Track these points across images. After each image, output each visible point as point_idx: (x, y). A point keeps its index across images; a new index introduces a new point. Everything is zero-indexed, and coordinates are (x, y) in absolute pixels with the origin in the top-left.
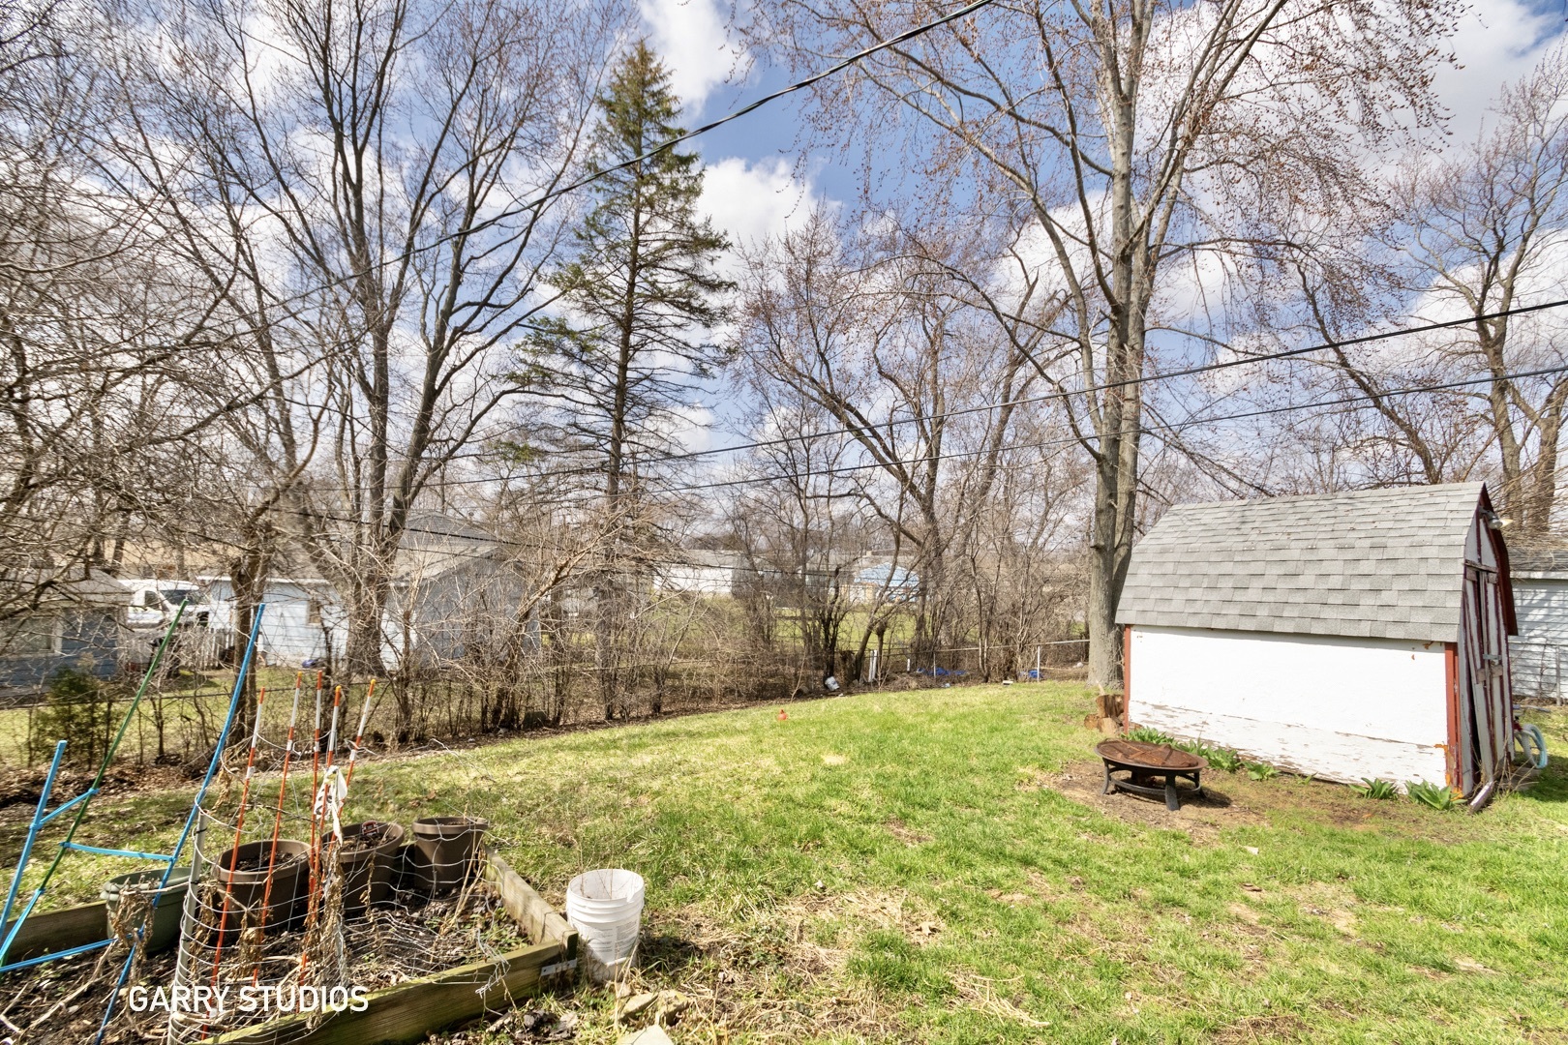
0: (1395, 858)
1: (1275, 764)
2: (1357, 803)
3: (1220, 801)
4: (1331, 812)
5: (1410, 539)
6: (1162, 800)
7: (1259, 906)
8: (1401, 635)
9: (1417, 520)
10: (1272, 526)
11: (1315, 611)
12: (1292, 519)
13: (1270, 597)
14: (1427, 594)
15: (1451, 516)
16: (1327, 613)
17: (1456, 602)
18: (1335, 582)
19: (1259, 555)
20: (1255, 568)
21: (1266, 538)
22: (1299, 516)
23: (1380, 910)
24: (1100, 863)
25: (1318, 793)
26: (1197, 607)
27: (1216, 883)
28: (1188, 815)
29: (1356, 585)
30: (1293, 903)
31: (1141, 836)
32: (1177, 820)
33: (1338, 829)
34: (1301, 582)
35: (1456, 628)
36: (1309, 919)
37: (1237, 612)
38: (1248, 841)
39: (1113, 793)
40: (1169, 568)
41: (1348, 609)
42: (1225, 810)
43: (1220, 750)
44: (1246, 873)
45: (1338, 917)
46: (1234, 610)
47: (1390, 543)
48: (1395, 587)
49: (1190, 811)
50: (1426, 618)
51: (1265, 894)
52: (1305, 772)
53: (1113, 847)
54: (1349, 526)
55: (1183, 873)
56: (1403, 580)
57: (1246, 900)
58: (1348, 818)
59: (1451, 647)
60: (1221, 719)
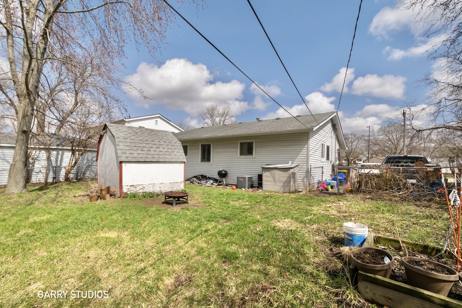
13: (156, 153)
14: (180, 153)
16: (167, 157)
26: (141, 156)
35: (185, 159)
37: (151, 157)
41: (170, 156)
50: (181, 157)
59: (184, 162)
60: (148, 185)
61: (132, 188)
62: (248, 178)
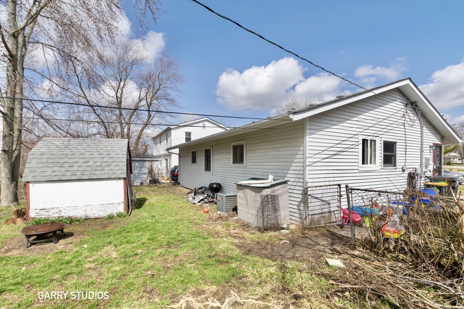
0: (120, 233)
1: (83, 218)
2: (106, 222)
3: (70, 235)
4: (101, 227)
5: (115, 153)
6: (52, 241)
7: (93, 262)
8: (115, 177)
9: (116, 148)
10: (79, 147)
11: (94, 172)
12: (85, 145)
13: (80, 169)
14: (120, 166)
15: (123, 147)
16: (97, 172)
17: (125, 168)
18: (98, 164)
19: (76, 156)
20: (75, 160)
21: (78, 151)
22: (87, 144)
23: (120, 247)
24: (35, 275)
25: (96, 222)
26: (57, 173)
27: (79, 261)
28: (62, 243)
29: (104, 164)
30: (101, 256)
31: (48, 257)
32: (59, 246)
33: (104, 231)
34: (89, 164)
35: (126, 174)
36: (107, 258)
37: (70, 174)
38: (83, 244)
39: (30, 246)
40: (45, 160)
41: (102, 171)
42: (73, 237)
43: (66, 218)
44: (86, 253)
45: (113, 254)
46: (69, 174)
47: (111, 153)
48: (113, 165)
49: (62, 242)
50: (119, 172)
51: (93, 257)
52: (91, 217)
53: (38, 266)
54: (101, 148)
55: (68, 263)
56: (114, 163)
57: (89, 262)
58: (105, 227)
59: (124, 178)
60: (66, 208)
61: (43, 212)
62: (226, 197)
